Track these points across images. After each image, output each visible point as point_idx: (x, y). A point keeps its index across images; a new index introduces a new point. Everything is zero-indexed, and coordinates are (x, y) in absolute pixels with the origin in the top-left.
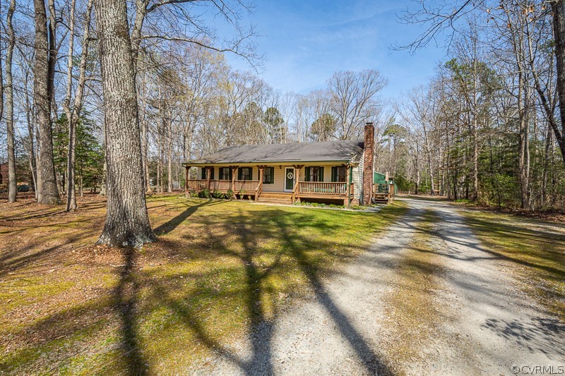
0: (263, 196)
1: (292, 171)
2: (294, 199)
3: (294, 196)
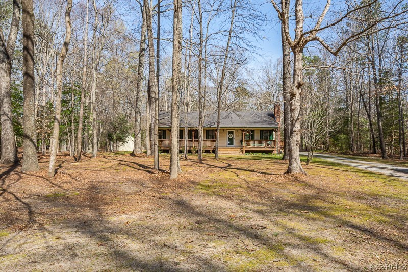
1: (232, 133)
2: (244, 152)
3: (244, 149)
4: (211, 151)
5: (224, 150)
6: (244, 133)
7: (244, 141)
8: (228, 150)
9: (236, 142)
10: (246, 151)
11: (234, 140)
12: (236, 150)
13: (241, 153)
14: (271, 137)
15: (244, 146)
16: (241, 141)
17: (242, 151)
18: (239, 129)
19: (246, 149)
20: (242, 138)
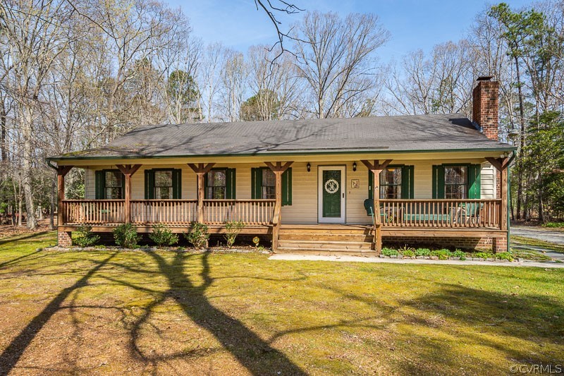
0: (289, 237)
1: (337, 175)
2: (379, 243)
3: (379, 234)
4: (256, 240)
5: (305, 238)
6: (377, 173)
7: (377, 204)
8: (318, 237)
9: (351, 206)
10: (383, 238)
11: (343, 200)
12: (346, 238)
13: (367, 248)
14: (473, 189)
15: (378, 221)
16: (369, 204)
17: (370, 239)
18: (358, 158)
19: (387, 234)
20: (371, 193)
